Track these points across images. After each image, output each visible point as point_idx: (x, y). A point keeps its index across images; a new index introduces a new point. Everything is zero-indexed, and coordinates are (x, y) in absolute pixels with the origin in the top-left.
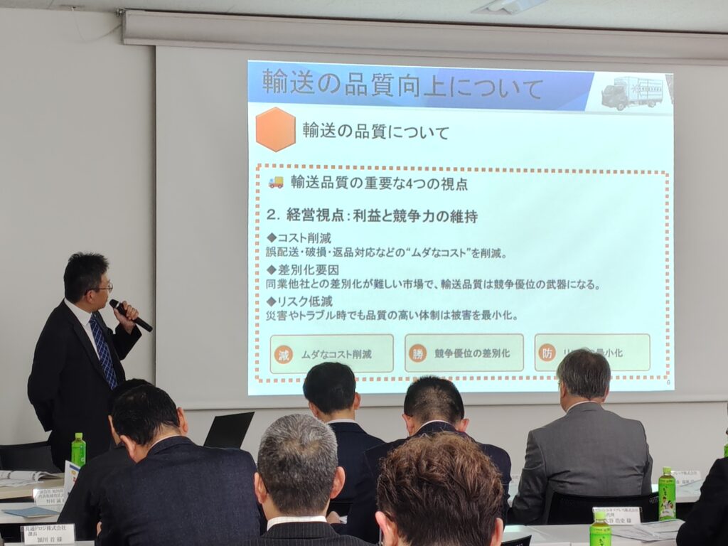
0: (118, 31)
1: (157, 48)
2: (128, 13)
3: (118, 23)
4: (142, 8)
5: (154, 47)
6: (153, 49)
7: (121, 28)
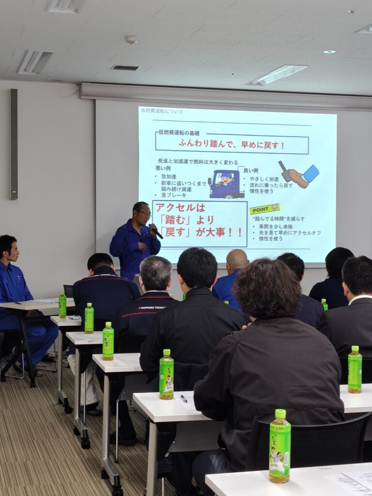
0: (78, 92)
1: (96, 101)
2: (83, 84)
3: (78, 89)
4: (89, 81)
5: (95, 100)
6: (94, 101)
7: (80, 90)
